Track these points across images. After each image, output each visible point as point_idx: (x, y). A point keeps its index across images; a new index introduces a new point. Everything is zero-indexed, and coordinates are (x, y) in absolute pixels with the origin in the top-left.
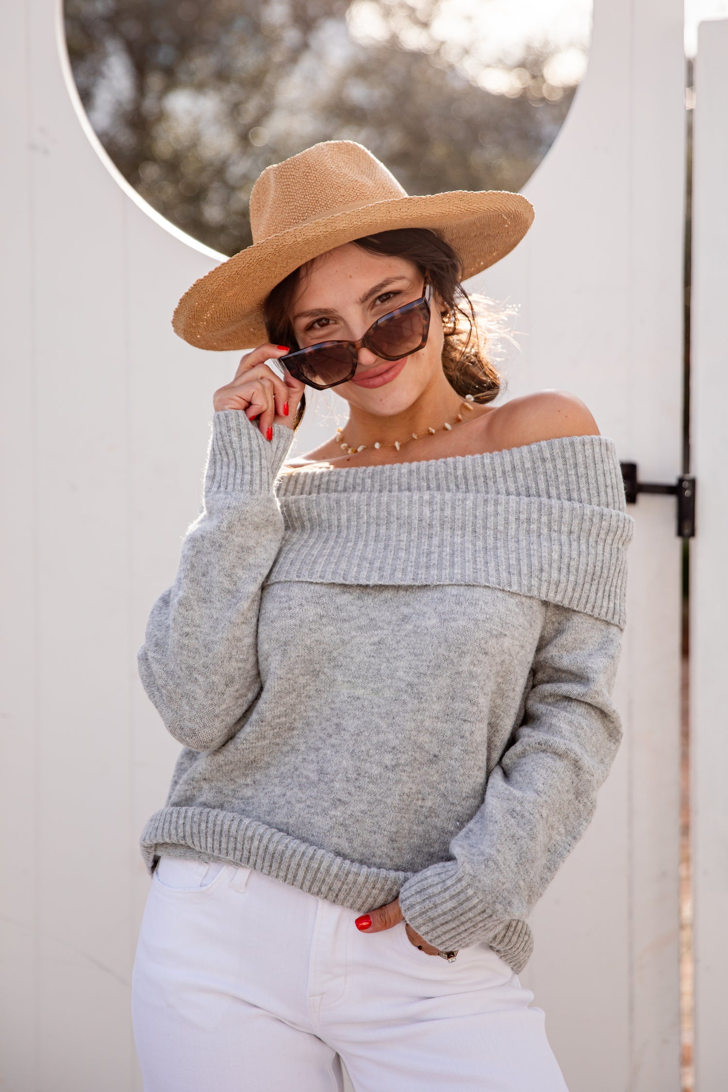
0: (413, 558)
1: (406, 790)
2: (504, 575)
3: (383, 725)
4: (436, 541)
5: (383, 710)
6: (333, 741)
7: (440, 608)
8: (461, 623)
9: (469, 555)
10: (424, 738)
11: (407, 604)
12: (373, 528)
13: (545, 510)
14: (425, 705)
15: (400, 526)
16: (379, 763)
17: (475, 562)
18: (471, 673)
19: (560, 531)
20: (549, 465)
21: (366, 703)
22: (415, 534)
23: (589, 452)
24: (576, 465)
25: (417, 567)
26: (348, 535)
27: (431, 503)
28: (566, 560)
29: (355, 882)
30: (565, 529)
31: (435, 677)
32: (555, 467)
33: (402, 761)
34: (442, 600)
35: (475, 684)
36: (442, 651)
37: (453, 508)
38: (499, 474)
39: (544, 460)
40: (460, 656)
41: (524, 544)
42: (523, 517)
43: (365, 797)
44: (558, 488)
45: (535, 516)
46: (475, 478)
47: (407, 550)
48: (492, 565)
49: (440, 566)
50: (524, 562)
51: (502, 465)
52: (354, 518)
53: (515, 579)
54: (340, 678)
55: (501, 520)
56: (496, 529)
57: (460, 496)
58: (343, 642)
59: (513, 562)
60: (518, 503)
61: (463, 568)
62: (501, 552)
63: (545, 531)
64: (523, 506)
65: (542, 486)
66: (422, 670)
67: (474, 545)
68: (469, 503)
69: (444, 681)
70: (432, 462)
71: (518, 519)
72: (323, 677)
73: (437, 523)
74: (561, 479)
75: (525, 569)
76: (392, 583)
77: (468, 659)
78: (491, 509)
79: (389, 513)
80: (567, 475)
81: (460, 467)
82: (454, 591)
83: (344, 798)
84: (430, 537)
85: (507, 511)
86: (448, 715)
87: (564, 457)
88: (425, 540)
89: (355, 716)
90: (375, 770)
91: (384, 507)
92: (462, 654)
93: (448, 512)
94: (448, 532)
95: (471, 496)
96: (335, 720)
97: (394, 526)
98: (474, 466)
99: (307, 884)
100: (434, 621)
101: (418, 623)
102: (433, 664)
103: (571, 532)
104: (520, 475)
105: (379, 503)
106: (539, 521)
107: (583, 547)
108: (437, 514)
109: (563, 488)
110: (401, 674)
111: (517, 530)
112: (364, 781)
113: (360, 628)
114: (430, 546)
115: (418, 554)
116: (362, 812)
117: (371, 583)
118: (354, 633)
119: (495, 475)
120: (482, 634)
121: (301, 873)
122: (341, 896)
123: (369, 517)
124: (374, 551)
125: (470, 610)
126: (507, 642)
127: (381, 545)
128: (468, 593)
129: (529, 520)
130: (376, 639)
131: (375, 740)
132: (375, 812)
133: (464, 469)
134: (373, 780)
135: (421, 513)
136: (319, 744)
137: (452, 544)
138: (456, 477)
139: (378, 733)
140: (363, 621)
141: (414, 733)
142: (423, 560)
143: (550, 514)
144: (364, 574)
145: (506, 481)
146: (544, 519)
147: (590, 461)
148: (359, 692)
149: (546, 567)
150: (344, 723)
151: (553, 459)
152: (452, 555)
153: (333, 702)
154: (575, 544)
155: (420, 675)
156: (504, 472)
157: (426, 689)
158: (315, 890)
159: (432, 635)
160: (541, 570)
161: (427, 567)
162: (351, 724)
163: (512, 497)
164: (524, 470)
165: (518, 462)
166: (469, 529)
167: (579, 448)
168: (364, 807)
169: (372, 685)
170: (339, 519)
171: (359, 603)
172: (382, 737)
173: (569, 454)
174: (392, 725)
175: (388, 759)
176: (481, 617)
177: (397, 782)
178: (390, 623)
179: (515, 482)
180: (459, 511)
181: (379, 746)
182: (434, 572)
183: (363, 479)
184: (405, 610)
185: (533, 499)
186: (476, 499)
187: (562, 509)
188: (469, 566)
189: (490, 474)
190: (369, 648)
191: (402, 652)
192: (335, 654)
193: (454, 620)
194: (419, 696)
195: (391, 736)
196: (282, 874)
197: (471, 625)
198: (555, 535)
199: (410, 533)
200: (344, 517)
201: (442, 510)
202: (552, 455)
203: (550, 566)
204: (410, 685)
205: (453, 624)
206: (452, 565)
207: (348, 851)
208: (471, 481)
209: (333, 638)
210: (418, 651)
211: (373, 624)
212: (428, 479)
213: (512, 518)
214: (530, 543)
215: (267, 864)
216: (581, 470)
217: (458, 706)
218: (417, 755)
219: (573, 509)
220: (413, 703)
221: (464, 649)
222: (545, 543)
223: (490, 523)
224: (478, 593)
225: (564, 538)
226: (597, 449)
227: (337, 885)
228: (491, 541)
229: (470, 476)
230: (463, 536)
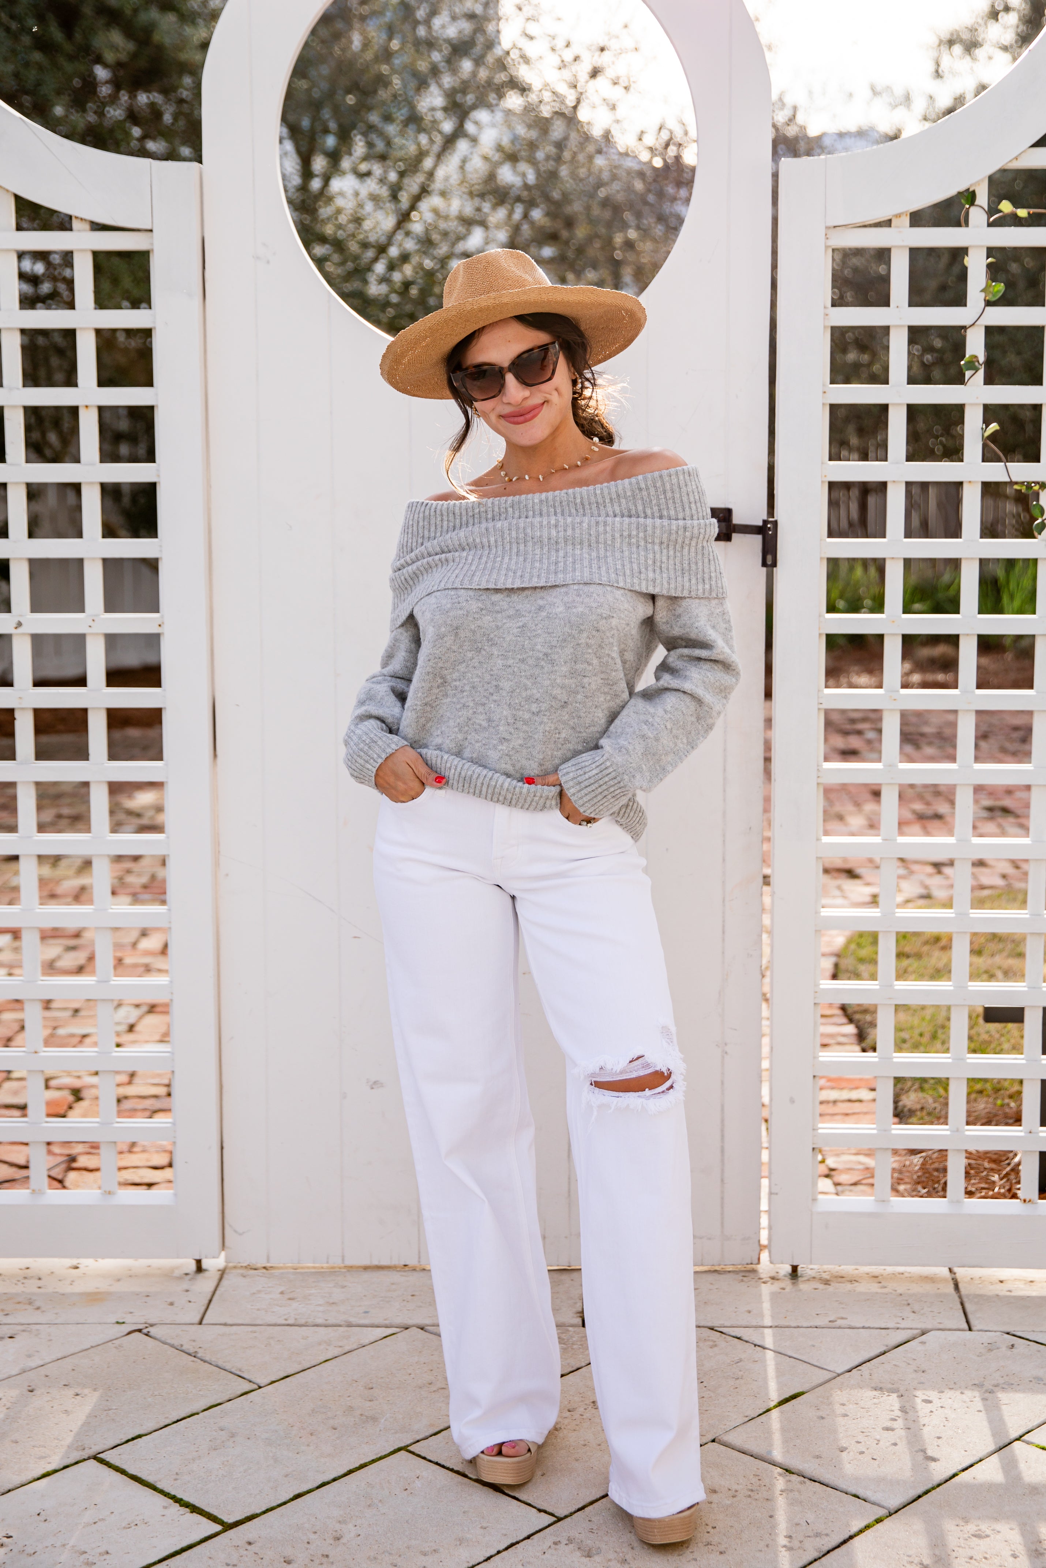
0: (545, 567)
1: (547, 729)
2: (613, 576)
3: (529, 683)
4: (561, 553)
5: (529, 674)
6: (495, 697)
7: (566, 599)
8: (580, 609)
9: (586, 563)
10: (557, 692)
11: (542, 598)
12: (514, 546)
13: (641, 528)
14: (556, 668)
15: (534, 544)
16: (529, 711)
17: (591, 567)
18: (587, 644)
19: (653, 543)
20: (645, 493)
21: (516, 669)
22: (546, 549)
23: (675, 481)
24: (665, 492)
25: (548, 572)
26: (497, 552)
27: (556, 526)
28: (658, 564)
29: (521, 793)
30: (657, 541)
31: (562, 648)
32: (649, 494)
33: (543, 709)
34: (567, 593)
35: (590, 651)
36: (567, 629)
37: (573, 529)
38: (607, 501)
39: (640, 489)
40: (579, 633)
41: (626, 553)
42: (626, 534)
43: (521, 734)
44: (652, 508)
45: (634, 533)
46: (590, 504)
47: (541, 561)
48: (604, 569)
49: (564, 571)
50: (627, 566)
51: (609, 494)
52: (500, 540)
53: (621, 578)
54: (496, 653)
55: (609, 536)
56: (605, 543)
57: (578, 520)
58: (498, 627)
59: (619, 567)
60: (621, 523)
61: (582, 572)
62: (610, 560)
63: (642, 543)
64: (626, 526)
65: (640, 508)
66: (554, 643)
67: (590, 555)
68: (585, 525)
69: (569, 650)
70: (557, 492)
71: (621, 535)
72: (483, 652)
73: (561, 540)
74: (654, 502)
75: (628, 572)
76: (531, 585)
77: (585, 635)
78: (601, 529)
79: (526, 535)
80: (658, 498)
81: (578, 496)
82: (576, 587)
83: (507, 737)
84: (557, 551)
85: (613, 529)
86: (573, 673)
87: (655, 487)
88: (553, 553)
89: (508, 679)
90: (527, 716)
91: (521, 530)
92: (581, 631)
93: (569, 532)
94: (570, 547)
95: (586, 519)
96: (494, 683)
97: (530, 544)
98: (588, 496)
99: (489, 796)
100: (561, 609)
101: (550, 611)
102: (560, 639)
103: (662, 543)
104: (623, 501)
105: (518, 529)
106: (637, 536)
107: (671, 553)
108: (561, 534)
109: (656, 508)
110: (539, 647)
111: (621, 543)
112: (519, 724)
113: (509, 617)
114: (557, 557)
115: (549, 563)
116: (520, 745)
117: (515, 586)
118: (505, 621)
119: (604, 502)
120: (594, 617)
121: (484, 789)
122: (514, 802)
123: (511, 538)
124: (517, 563)
125: (587, 600)
126: (614, 622)
127: (521, 559)
128: (586, 588)
129: (630, 536)
130: (521, 624)
131: (524, 694)
132: (529, 745)
133: (582, 498)
134: (526, 723)
135: (549, 534)
136: (484, 700)
137: (574, 555)
138: (576, 504)
139: (526, 690)
140: (511, 612)
141: (550, 688)
142: (553, 568)
143: (646, 531)
144: (510, 580)
145: (613, 506)
146: (641, 535)
147: (676, 487)
148: (510, 662)
149: (643, 570)
150: (501, 684)
151: (647, 489)
152: (574, 563)
153: (492, 670)
154: (665, 551)
155: (552, 647)
156: (611, 499)
157: (556, 657)
158: (496, 799)
159: (560, 619)
160: (640, 573)
161: (556, 573)
162: (506, 685)
163: (618, 519)
164: (625, 497)
165: (621, 492)
166: (586, 544)
167: (666, 479)
168: (520, 742)
169: (519, 656)
170: (489, 542)
171: (508, 599)
172: (529, 692)
173: (659, 484)
174: (535, 683)
175: (534, 707)
176: (594, 605)
177: (541, 723)
178: (530, 612)
179: (620, 506)
180: (578, 531)
181: (528, 699)
182: (561, 576)
183: (506, 509)
184: (541, 602)
185: (633, 520)
186: (590, 521)
187: (654, 527)
188: (586, 571)
189: (600, 500)
190: (515, 631)
191: (539, 631)
192: (492, 636)
193: (575, 607)
194: (552, 662)
195: (535, 691)
196: (472, 790)
197: (587, 611)
198: (649, 546)
199: (542, 548)
200: (492, 539)
201: (565, 531)
202: (646, 485)
203: (647, 569)
204: (546, 654)
205: (574, 610)
206: (574, 570)
207: (513, 772)
208: (587, 507)
209: (490, 624)
210: (551, 631)
211: (518, 614)
212: (555, 507)
213: (617, 535)
214: (631, 553)
215: (461, 785)
216: (669, 495)
217: (579, 666)
218: (553, 704)
219: (663, 526)
220: (547, 668)
221: (582, 627)
222: (642, 553)
223: (601, 539)
224: (592, 588)
225: (657, 548)
226: (681, 477)
227: (509, 796)
228: (602, 552)
229: (586, 503)
230: (582, 549)
